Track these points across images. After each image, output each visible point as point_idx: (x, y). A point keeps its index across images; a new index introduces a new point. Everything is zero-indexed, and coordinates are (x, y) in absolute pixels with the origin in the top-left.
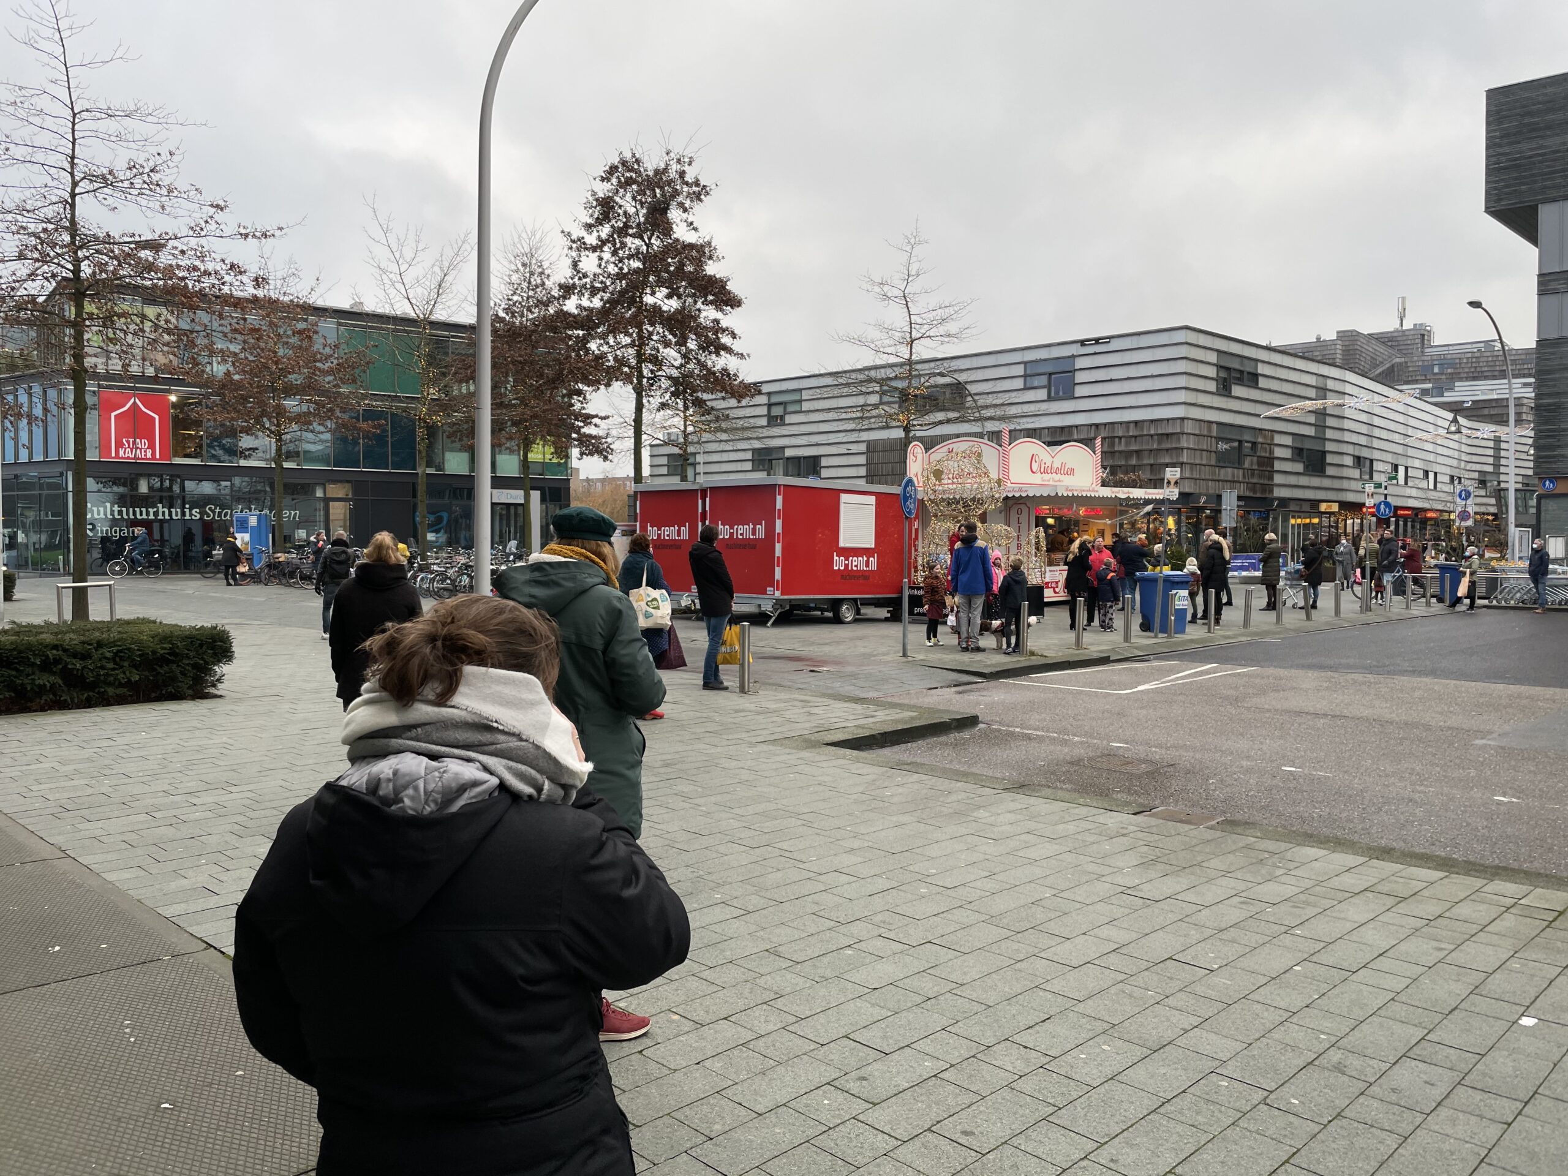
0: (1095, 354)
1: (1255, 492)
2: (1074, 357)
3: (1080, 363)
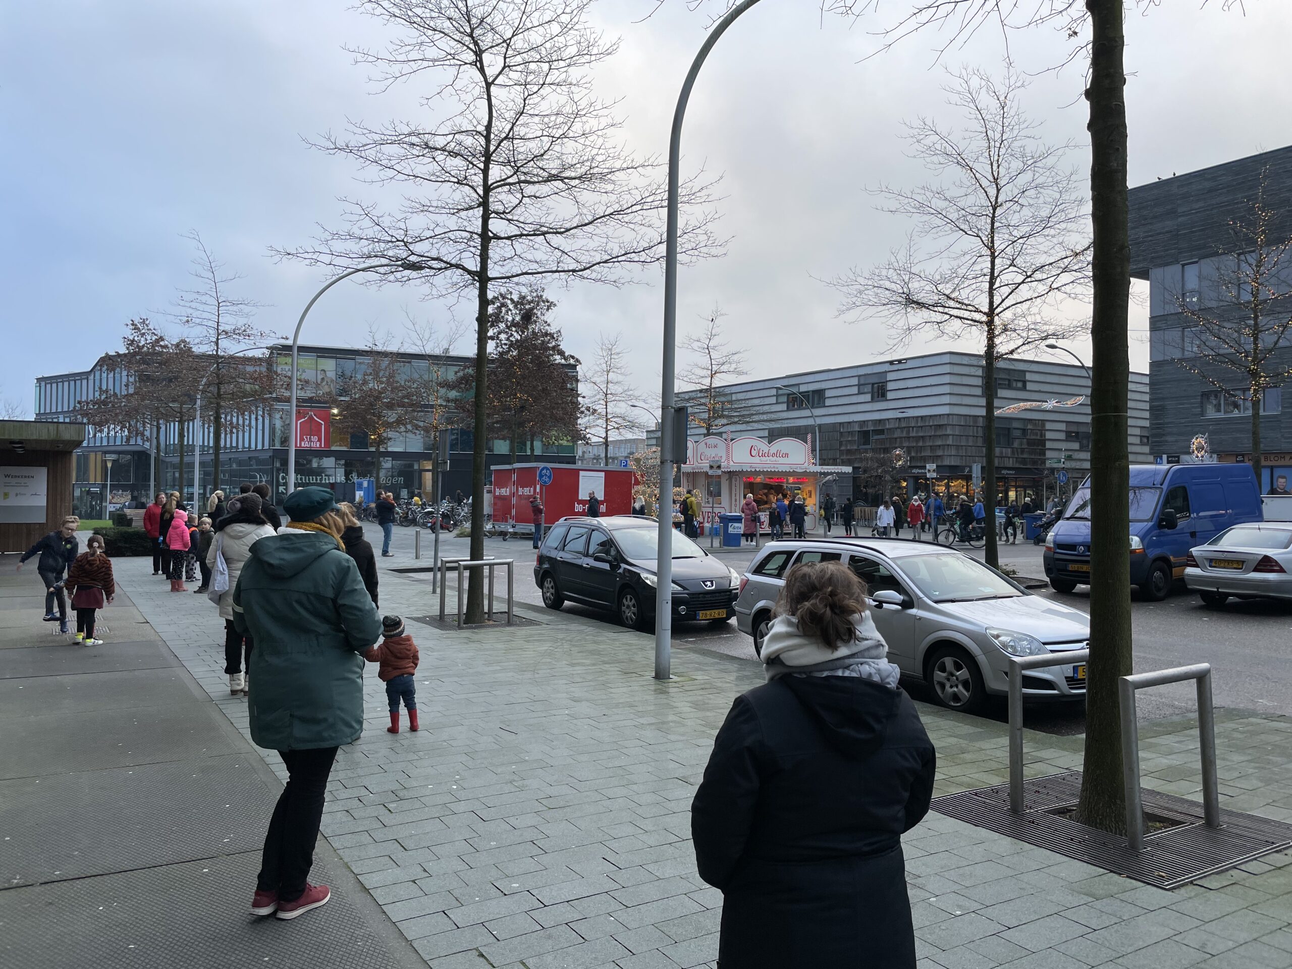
0: (898, 370)
2: (886, 372)
3: (890, 376)
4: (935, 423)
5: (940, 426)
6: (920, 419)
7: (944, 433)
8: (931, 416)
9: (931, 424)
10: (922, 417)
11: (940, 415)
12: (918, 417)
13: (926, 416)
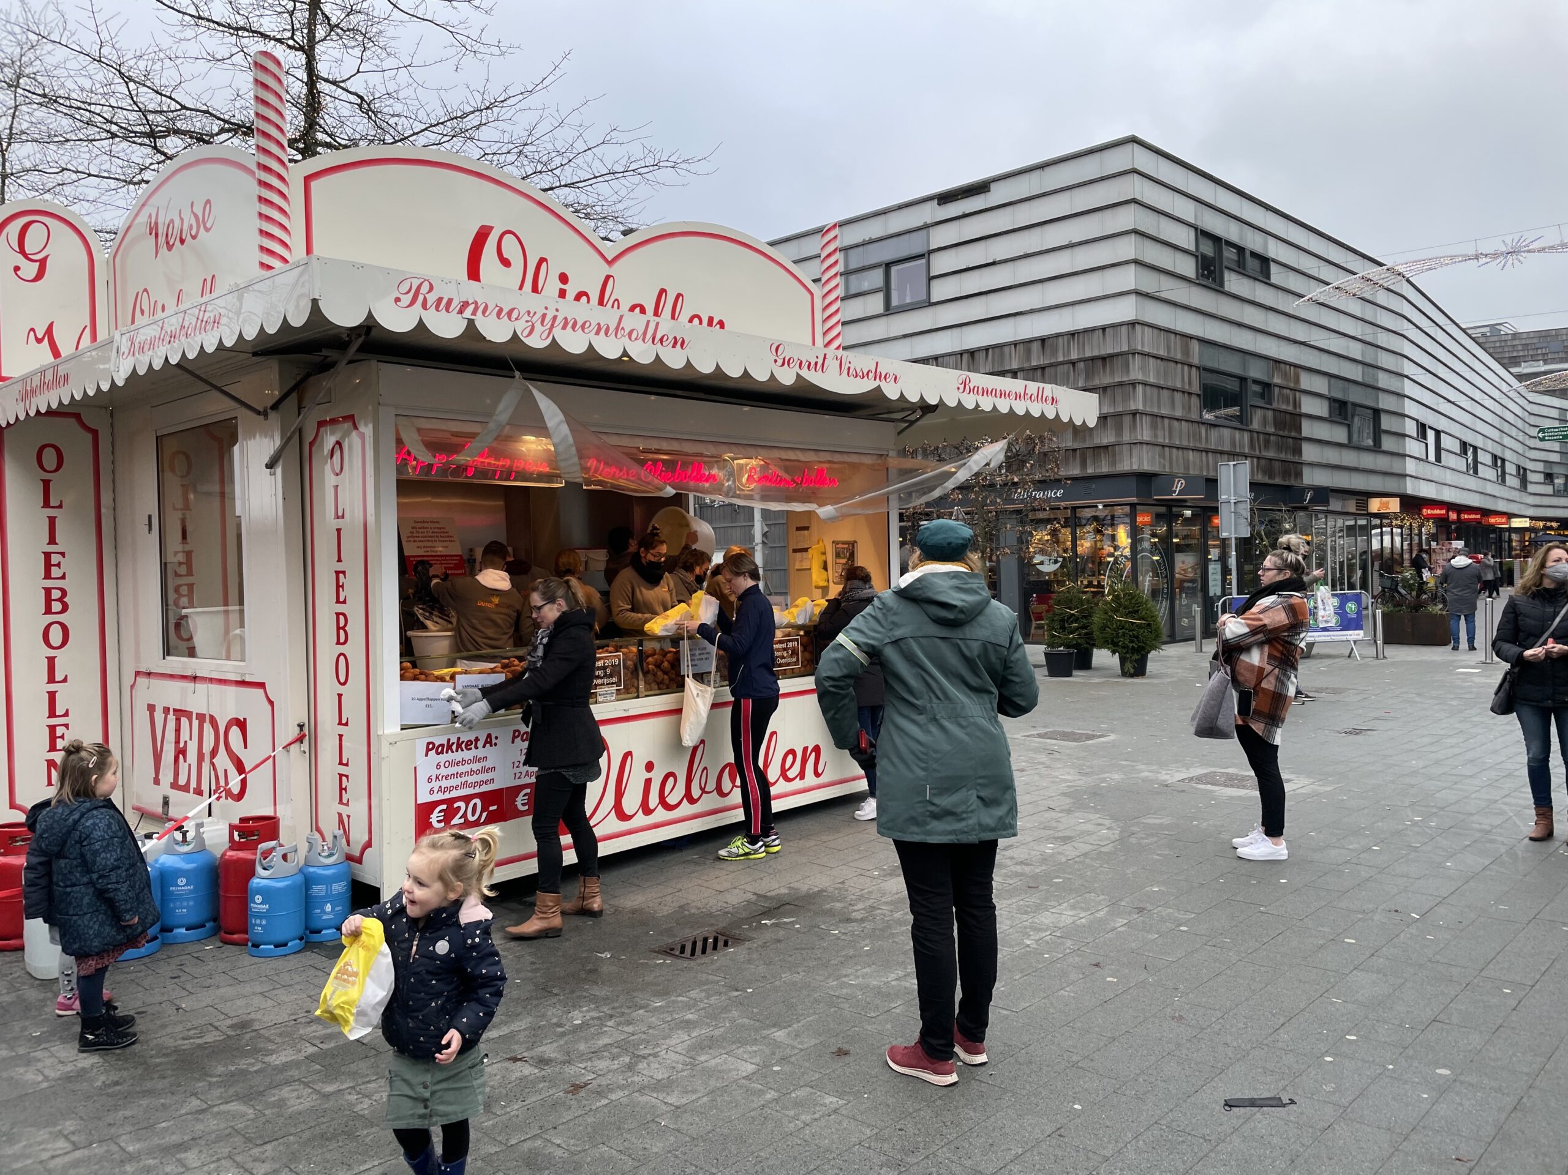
0: (966, 215)
1: (1271, 477)
2: (927, 226)
3: (939, 237)
4: (1088, 354)
5: (1104, 359)
6: (1036, 346)
7: (1117, 379)
8: (1073, 334)
9: (1074, 356)
10: (1043, 340)
11: (1104, 329)
12: (1029, 342)
13: (1057, 336)
